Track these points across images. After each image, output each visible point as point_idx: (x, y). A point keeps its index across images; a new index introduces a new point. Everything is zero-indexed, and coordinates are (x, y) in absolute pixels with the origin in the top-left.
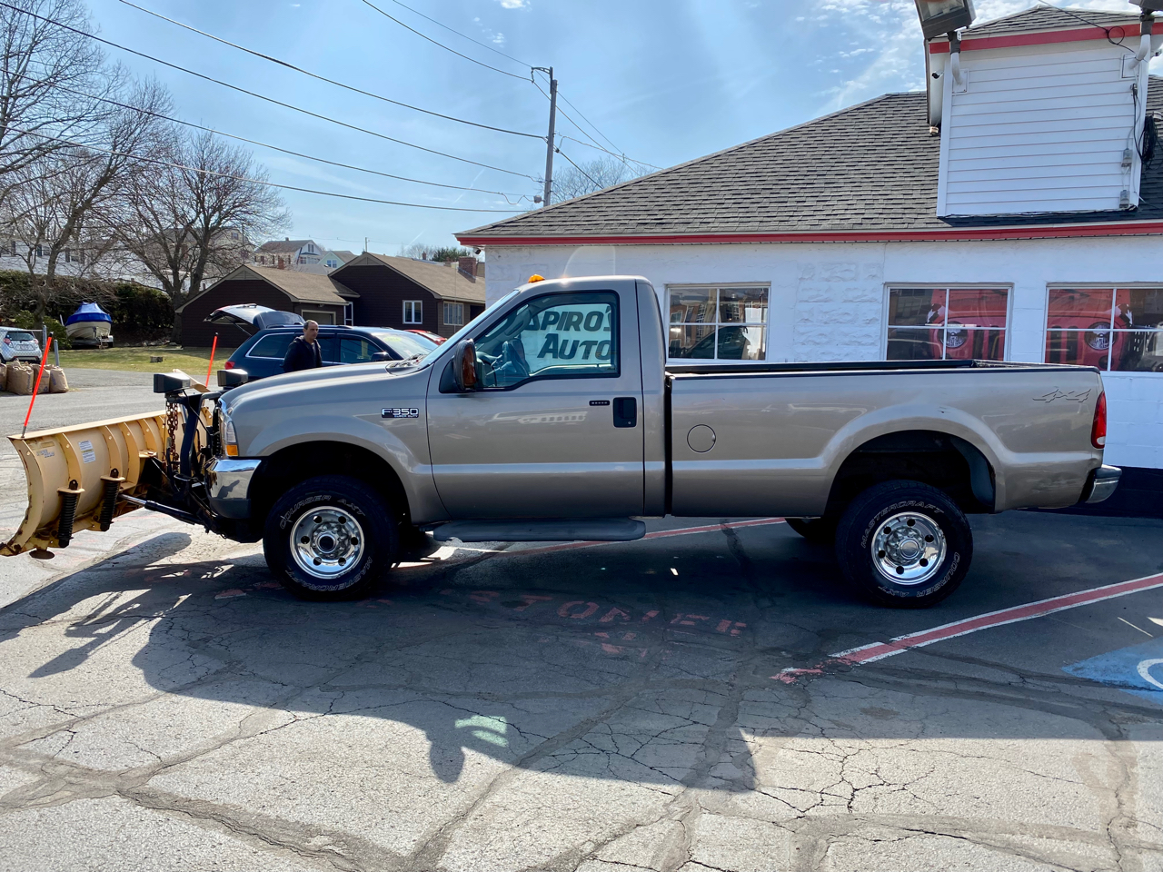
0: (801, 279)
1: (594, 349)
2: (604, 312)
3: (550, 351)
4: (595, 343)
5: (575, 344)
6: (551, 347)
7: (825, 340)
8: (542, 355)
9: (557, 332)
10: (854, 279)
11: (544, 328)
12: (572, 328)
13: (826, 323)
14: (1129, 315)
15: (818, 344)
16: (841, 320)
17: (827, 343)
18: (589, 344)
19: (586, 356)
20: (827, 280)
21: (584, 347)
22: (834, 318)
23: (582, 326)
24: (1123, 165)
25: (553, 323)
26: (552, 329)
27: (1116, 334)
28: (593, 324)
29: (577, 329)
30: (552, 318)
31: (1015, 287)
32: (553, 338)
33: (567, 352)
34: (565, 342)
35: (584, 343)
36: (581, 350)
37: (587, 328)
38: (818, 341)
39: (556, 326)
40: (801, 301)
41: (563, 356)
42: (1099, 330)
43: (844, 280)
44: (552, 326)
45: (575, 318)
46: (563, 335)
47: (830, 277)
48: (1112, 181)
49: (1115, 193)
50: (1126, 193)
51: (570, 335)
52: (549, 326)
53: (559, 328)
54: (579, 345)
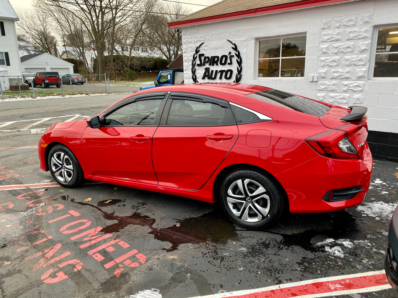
0: (323, 29)
1: (224, 74)
2: (228, 55)
3: (207, 76)
4: (224, 71)
6: (207, 74)
7: (335, 64)
9: (209, 67)
10: (354, 25)
11: (204, 65)
12: (215, 64)
13: (336, 54)
15: (331, 66)
16: (345, 52)
17: (337, 66)
18: (222, 72)
19: (221, 78)
20: (338, 28)
21: (220, 73)
22: (341, 50)
23: (219, 63)
25: (207, 62)
26: (207, 66)
28: (223, 61)
29: (217, 65)
30: (207, 60)
32: (207, 70)
33: (213, 77)
34: (212, 71)
35: (220, 71)
37: (221, 64)
38: (331, 65)
40: (322, 42)
43: (348, 26)
45: (216, 59)
46: (211, 68)
47: (340, 26)
51: (214, 68)
52: (206, 64)
53: (210, 65)
54: (218, 72)
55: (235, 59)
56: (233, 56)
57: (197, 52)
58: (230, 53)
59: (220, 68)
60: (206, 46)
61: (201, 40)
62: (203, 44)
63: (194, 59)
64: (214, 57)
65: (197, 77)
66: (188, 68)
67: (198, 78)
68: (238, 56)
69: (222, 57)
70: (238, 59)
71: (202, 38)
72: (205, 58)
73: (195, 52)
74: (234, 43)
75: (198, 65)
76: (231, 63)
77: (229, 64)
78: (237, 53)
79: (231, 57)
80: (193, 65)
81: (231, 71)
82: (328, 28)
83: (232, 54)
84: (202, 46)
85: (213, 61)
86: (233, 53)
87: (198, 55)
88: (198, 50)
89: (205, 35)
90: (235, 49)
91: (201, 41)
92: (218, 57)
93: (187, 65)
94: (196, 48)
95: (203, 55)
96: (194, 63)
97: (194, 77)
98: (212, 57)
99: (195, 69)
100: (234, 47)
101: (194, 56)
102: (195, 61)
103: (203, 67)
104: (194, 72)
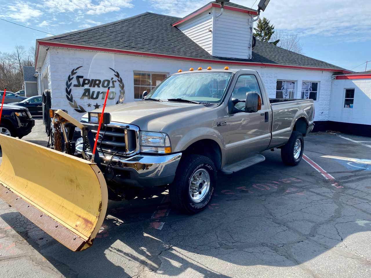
2: (110, 80)
3: (86, 96)
5: (98, 93)
6: (87, 94)
8: (82, 97)
9: (89, 88)
11: (83, 86)
12: (96, 86)
18: (104, 93)
19: (103, 98)
23: (101, 85)
24: (249, 48)
26: (87, 87)
28: (106, 84)
29: (99, 87)
30: (87, 82)
32: (87, 91)
33: (95, 96)
34: (93, 92)
35: (102, 93)
36: (101, 96)
37: (103, 86)
39: (89, 85)
44: (86, 85)
45: (97, 82)
46: (92, 89)
48: (247, 51)
49: (247, 54)
50: (250, 55)
51: (96, 89)
53: (90, 86)
54: (100, 93)
56: (116, 81)
57: (73, 73)
58: (112, 79)
60: (84, 69)
62: (82, 67)
63: (70, 79)
64: (96, 80)
65: (73, 96)
66: (59, 87)
67: (75, 98)
69: (104, 81)
70: (120, 84)
71: (80, 61)
72: (85, 80)
73: (71, 74)
74: (117, 72)
75: (75, 86)
76: (113, 87)
77: (111, 87)
78: (119, 79)
79: (114, 82)
80: (68, 86)
81: (114, 93)
83: (114, 80)
84: (79, 69)
85: (94, 83)
86: (115, 79)
87: (75, 76)
88: (75, 72)
89: (83, 60)
90: (118, 75)
91: (78, 64)
92: (100, 81)
94: (72, 70)
95: (82, 77)
96: (69, 83)
97: (70, 97)
98: (92, 80)
99: (71, 89)
100: (116, 74)
101: (69, 76)
102: (71, 82)
103: (82, 87)
104: (68, 92)
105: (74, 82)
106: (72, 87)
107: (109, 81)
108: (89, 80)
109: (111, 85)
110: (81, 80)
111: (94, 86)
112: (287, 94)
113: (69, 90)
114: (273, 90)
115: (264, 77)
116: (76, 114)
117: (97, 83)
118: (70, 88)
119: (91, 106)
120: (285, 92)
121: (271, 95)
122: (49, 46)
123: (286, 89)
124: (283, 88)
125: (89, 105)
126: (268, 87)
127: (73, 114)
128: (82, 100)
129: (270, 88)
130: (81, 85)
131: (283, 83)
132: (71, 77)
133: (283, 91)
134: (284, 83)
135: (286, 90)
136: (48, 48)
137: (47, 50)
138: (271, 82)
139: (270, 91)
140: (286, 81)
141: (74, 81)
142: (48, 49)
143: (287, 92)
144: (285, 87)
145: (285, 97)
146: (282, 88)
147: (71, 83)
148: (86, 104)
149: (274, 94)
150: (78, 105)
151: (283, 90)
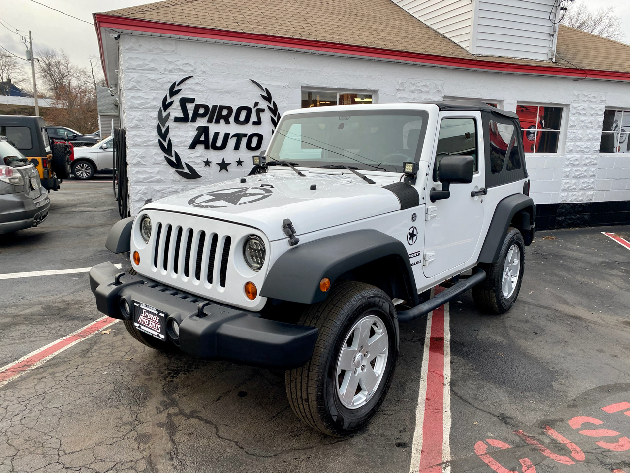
0: (398, 90)
1: (244, 141)
2: (252, 107)
3: (201, 143)
4: (245, 135)
5: (227, 136)
6: (202, 139)
8: (193, 146)
10: (427, 92)
11: (194, 120)
12: (222, 121)
14: (543, 122)
18: (239, 137)
19: (237, 148)
20: (413, 92)
21: (235, 139)
23: (232, 119)
24: (551, 35)
25: (203, 116)
26: (202, 122)
27: (538, 131)
28: (242, 117)
29: (227, 122)
30: (201, 111)
31: (505, 102)
32: (204, 130)
34: (216, 134)
35: (234, 136)
36: (232, 142)
37: (237, 121)
39: (206, 118)
41: (215, 148)
42: (531, 130)
44: (201, 118)
45: (225, 112)
46: (213, 128)
47: (415, 89)
48: (546, 44)
49: (546, 51)
50: (552, 52)
51: (219, 129)
52: (198, 119)
53: (210, 121)
54: (230, 137)
55: (266, 117)
56: (263, 110)
57: (173, 92)
58: (257, 104)
59: (233, 128)
60: (197, 83)
61: (185, 69)
62: (191, 79)
63: (166, 106)
64: (222, 108)
65: (173, 143)
66: (143, 123)
67: (176, 146)
68: (274, 111)
69: (240, 110)
70: (273, 116)
71: (187, 65)
72: (198, 107)
73: (167, 93)
74: (266, 88)
75: (177, 120)
76: (258, 123)
77: (254, 123)
78: (272, 106)
79: (259, 111)
80: (163, 120)
81: (260, 137)
82: (403, 90)
83: (259, 107)
84: (187, 82)
85: (218, 114)
86: (263, 104)
87: (177, 99)
88: (176, 88)
89: (195, 63)
90: (268, 98)
91: (185, 72)
92: (230, 109)
93: (141, 118)
94: (170, 85)
95: (192, 100)
96: (164, 114)
97: (166, 144)
98: (214, 107)
99: (168, 128)
100: (265, 94)
101: (165, 99)
102: (168, 111)
103: (193, 124)
104: (163, 135)
105: (176, 111)
106: (170, 123)
107: (249, 110)
108: (206, 107)
109: (254, 118)
110: (190, 107)
111: (217, 122)
112: (624, 138)
113: (164, 130)
114: (595, 130)
115: (578, 100)
116: (178, 181)
117: (223, 114)
118: (167, 125)
119: (210, 164)
120: (619, 135)
121: (590, 140)
122: (120, 30)
123: (623, 128)
124: (617, 126)
125: (207, 163)
126: (586, 123)
127: (174, 181)
128: (192, 151)
129: (590, 125)
130: (190, 118)
131: (616, 114)
132: (169, 101)
133: (615, 131)
134: (620, 115)
135: (622, 130)
136: (119, 34)
137: (115, 38)
138: (592, 112)
139: (590, 133)
140: (623, 110)
141: (175, 109)
142: (119, 36)
143: (624, 135)
144: (620, 124)
145: (618, 145)
146: (614, 125)
147: (169, 114)
148: (200, 160)
149: (597, 140)
150: (183, 163)
151: (616, 129)
